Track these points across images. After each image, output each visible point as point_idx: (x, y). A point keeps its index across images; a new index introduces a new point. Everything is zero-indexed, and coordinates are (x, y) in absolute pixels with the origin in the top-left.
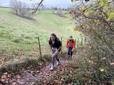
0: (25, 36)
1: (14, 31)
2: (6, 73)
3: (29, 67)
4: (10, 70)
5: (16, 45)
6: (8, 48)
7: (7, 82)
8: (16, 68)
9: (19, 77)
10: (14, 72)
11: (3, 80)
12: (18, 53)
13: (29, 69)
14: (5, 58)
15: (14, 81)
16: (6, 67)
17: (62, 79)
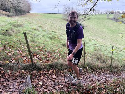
1: (63, 36)
4: (56, 67)
5: (64, 49)
6: (57, 50)
12: (64, 55)
13: (71, 72)
16: (54, 64)
17: (104, 92)
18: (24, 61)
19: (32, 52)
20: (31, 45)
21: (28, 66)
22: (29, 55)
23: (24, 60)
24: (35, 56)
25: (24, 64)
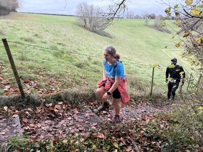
0: (93, 61)
1: (78, 51)
2: (61, 103)
3: (92, 102)
4: (66, 100)
5: (79, 71)
6: (67, 72)
7: (61, 114)
8: (75, 100)
9: (77, 112)
10: (71, 104)
11: (56, 110)
12: (79, 81)
13: (91, 105)
14: (63, 85)
15: (70, 116)
16: (62, 95)
17: (142, 132)
18: (6, 91)
19: (21, 77)
20: (18, 66)
21: (13, 100)
22: (15, 81)
23: (7, 89)
24: (28, 83)
25: (7, 97)
